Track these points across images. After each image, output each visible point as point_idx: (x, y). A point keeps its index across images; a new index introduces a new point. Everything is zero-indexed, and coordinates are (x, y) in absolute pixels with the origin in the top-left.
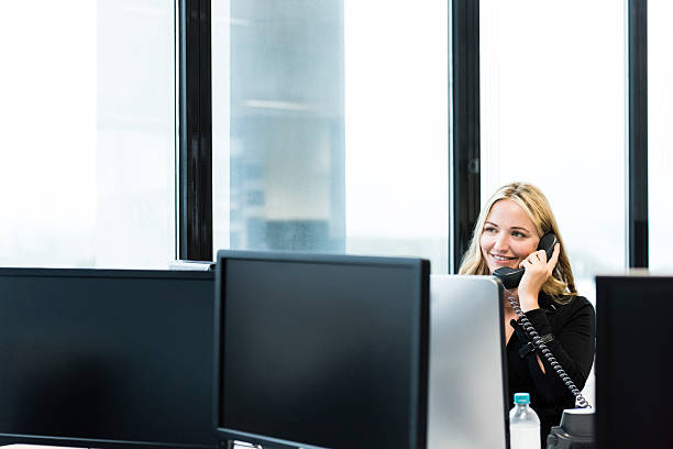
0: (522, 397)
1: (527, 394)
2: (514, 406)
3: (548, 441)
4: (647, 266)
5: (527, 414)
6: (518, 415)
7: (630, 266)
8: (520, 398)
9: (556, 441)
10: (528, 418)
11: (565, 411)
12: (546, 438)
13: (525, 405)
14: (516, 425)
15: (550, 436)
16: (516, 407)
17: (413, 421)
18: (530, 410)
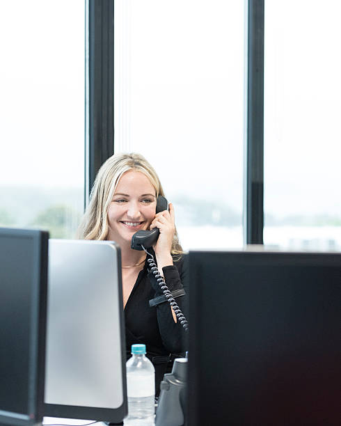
0: (139, 348)
1: (144, 346)
2: (132, 356)
3: (161, 386)
4: (262, 243)
5: (143, 362)
6: (135, 364)
7: (248, 243)
8: (137, 349)
9: (168, 387)
10: (144, 367)
11: (177, 360)
12: (160, 384)
13: (141, 356)
14: (132, 373)
15: (163, 382)
16: (134, 357)
17: (33, 377)
18: (146, 359)
